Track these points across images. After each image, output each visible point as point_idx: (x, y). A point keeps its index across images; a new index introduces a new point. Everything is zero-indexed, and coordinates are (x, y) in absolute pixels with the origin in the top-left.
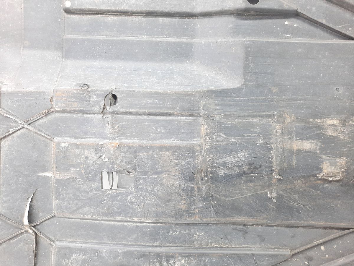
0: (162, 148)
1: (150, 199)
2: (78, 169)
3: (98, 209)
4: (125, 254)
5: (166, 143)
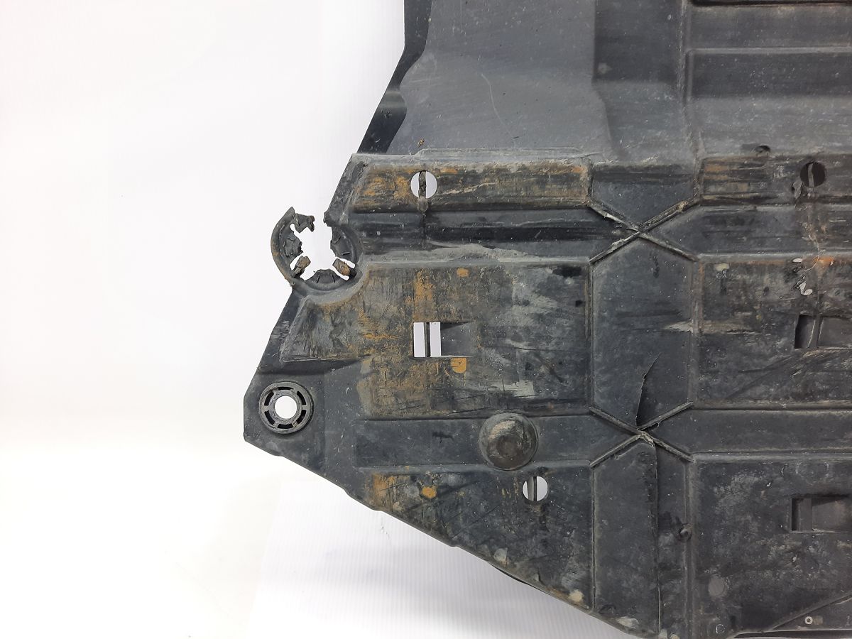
3: (784, 387)
4: (838, 467)
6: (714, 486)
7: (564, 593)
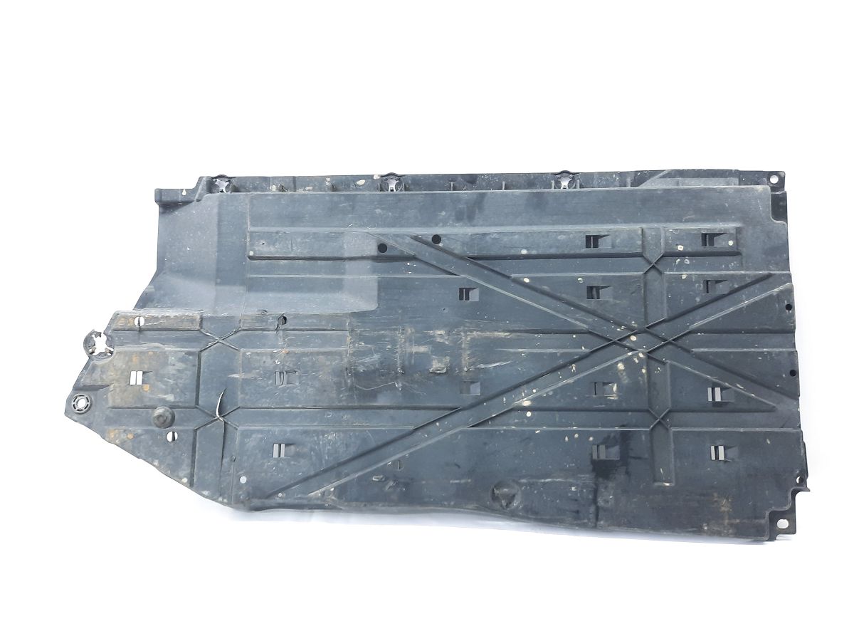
0: (318, 353)
1: (310, 390)
2: (258, 371)
4: (291, 431)
5: (322, 350)
6: (246, 438)
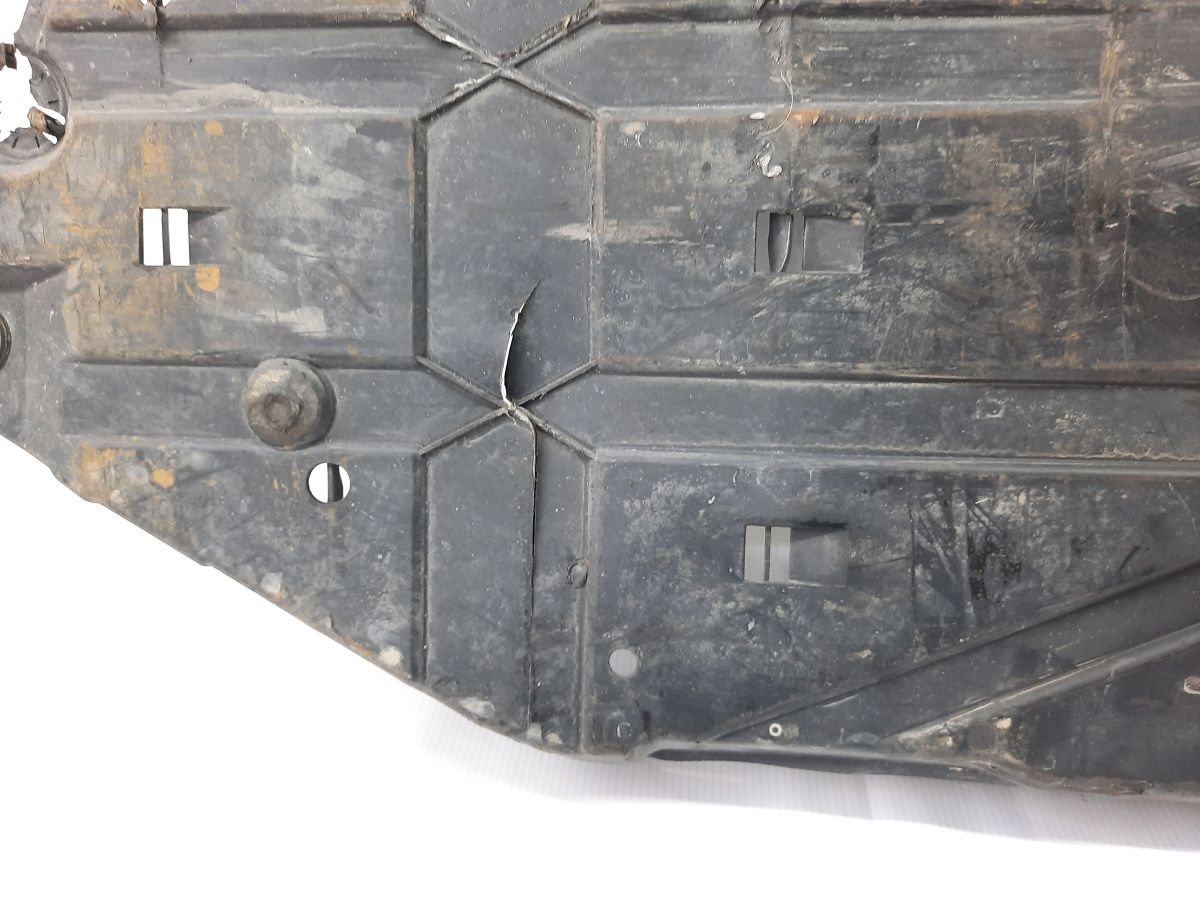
0: (963, 125)
1: (917, 299)
2: (678, 209)
3: (740, 338)
4: (828, 477)
5: (979, 106)
6: (625, 498)
7: (371, 651)
